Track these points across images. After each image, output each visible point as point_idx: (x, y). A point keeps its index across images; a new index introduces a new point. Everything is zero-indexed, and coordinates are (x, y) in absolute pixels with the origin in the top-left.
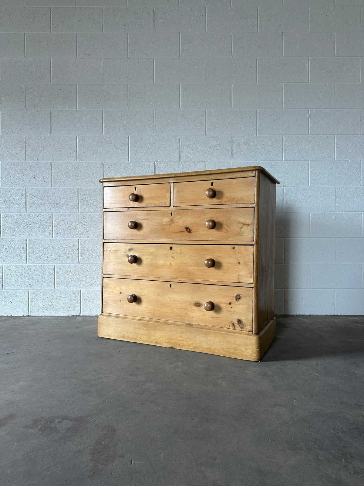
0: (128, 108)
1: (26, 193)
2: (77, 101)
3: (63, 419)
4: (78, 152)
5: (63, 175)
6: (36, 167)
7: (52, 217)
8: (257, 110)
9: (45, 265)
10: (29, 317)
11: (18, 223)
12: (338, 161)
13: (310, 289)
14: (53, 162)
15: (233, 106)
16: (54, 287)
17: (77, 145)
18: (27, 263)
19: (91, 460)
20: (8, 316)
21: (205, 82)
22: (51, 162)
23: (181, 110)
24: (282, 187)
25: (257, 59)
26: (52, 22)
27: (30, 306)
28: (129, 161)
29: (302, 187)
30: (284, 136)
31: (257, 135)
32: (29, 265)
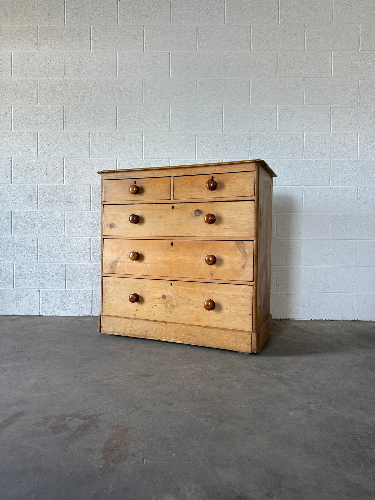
0: (143, 104)
1: (38, 190)
2: (91, 96)
3: (74, 418)
4: (91, 148)
5: (75, 172)
6: (48, 164)
7: (64, 215)
8: (277, 106)
9: (57, 263)
10: (40, 317)
11: (29, 221)
12: (360, 160)
13: (329, 293)
14: (65, 159)
15: (252, 102)
16: (66, 286)
17: (90, 141)
18: (38, 261)
19: (102, 458)
20: (18, 316)
21: (223, 77)
22: (64, 159)
23: (197, 105)
24: (302, 187)
25: (277, 53)
26: (66, 14)
27: (40, 306)
28: (143, 158)
29: (323, 186)
30: (304, 133)
31: (276, 132)
32: (40, 263)
